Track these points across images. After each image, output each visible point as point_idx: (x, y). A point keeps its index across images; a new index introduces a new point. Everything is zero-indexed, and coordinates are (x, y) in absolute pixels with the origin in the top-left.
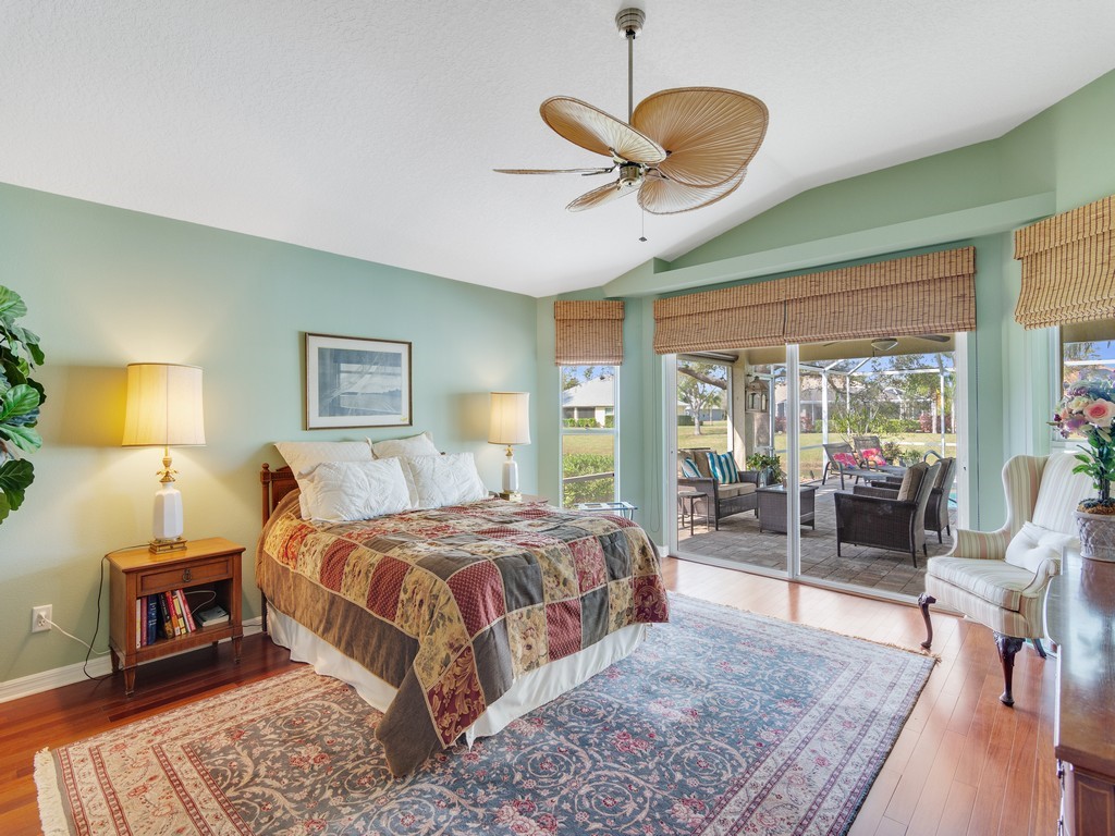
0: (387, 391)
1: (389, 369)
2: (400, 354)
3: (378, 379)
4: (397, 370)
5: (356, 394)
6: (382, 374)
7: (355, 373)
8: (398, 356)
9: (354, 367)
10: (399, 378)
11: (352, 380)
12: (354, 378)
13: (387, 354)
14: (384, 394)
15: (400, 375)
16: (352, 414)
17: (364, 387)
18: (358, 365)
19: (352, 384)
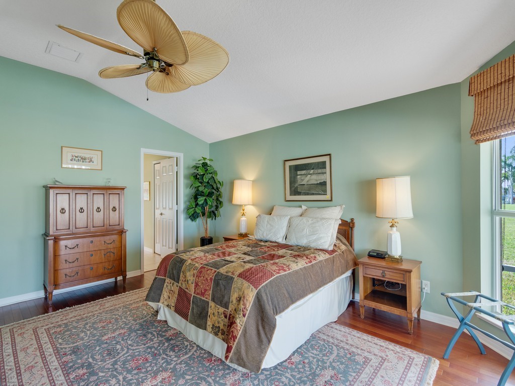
0: (319, 182)
1: (320, 171)
2: (325, 162)
3: (314, 177)
4: (323, 170)
5: (304, 185)
6: (316, 174)
7: (304, 175)
8: (324, 163)
9: (303, 172)
10: (325, 175)
11: (302, 178)
12: (303, 177)
13: (318, 163)
14: (317, 184)
15: (325, 173)
16: (303, 195)
17: (308, 181)
18: (305, 171)
19: (303, 180)
